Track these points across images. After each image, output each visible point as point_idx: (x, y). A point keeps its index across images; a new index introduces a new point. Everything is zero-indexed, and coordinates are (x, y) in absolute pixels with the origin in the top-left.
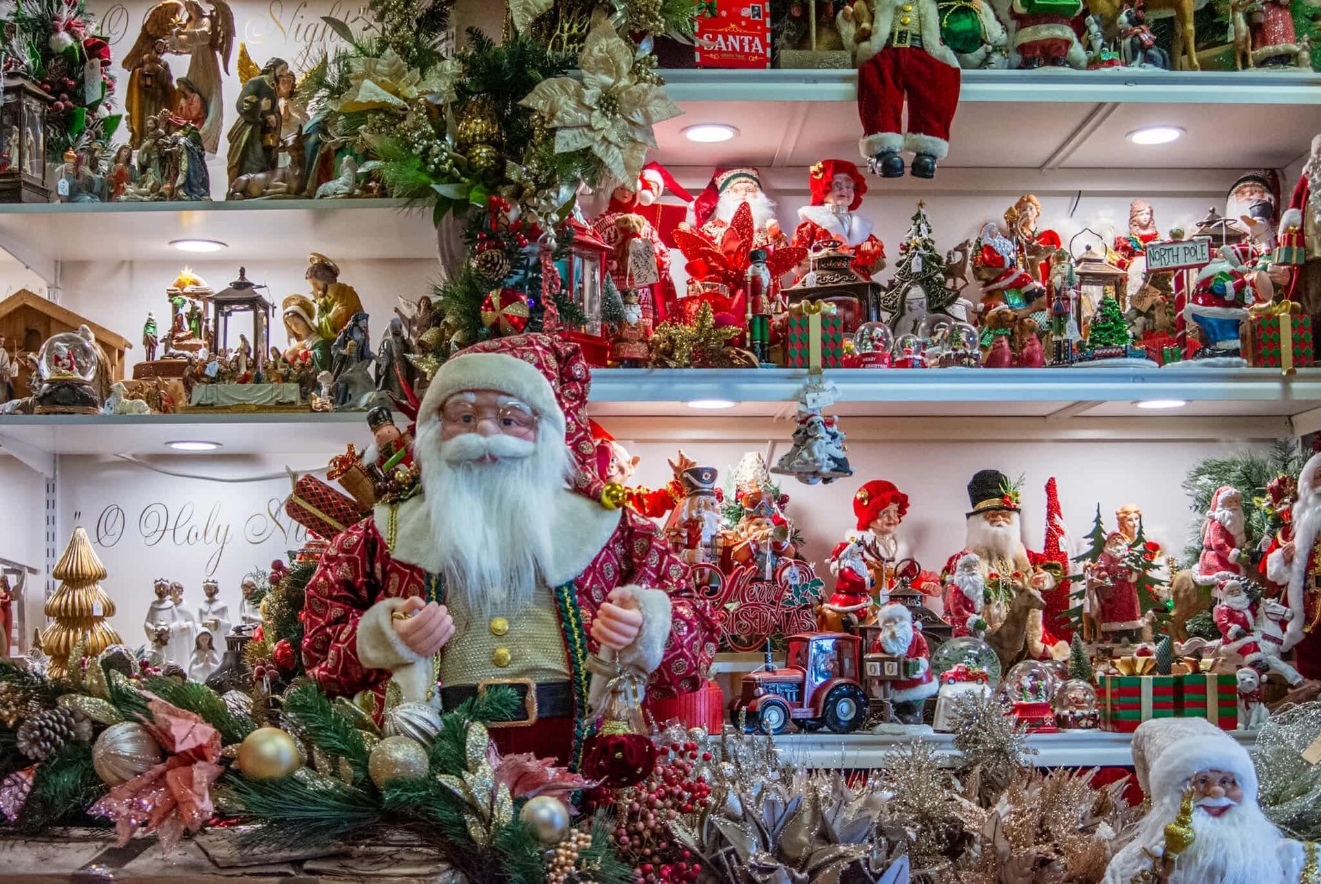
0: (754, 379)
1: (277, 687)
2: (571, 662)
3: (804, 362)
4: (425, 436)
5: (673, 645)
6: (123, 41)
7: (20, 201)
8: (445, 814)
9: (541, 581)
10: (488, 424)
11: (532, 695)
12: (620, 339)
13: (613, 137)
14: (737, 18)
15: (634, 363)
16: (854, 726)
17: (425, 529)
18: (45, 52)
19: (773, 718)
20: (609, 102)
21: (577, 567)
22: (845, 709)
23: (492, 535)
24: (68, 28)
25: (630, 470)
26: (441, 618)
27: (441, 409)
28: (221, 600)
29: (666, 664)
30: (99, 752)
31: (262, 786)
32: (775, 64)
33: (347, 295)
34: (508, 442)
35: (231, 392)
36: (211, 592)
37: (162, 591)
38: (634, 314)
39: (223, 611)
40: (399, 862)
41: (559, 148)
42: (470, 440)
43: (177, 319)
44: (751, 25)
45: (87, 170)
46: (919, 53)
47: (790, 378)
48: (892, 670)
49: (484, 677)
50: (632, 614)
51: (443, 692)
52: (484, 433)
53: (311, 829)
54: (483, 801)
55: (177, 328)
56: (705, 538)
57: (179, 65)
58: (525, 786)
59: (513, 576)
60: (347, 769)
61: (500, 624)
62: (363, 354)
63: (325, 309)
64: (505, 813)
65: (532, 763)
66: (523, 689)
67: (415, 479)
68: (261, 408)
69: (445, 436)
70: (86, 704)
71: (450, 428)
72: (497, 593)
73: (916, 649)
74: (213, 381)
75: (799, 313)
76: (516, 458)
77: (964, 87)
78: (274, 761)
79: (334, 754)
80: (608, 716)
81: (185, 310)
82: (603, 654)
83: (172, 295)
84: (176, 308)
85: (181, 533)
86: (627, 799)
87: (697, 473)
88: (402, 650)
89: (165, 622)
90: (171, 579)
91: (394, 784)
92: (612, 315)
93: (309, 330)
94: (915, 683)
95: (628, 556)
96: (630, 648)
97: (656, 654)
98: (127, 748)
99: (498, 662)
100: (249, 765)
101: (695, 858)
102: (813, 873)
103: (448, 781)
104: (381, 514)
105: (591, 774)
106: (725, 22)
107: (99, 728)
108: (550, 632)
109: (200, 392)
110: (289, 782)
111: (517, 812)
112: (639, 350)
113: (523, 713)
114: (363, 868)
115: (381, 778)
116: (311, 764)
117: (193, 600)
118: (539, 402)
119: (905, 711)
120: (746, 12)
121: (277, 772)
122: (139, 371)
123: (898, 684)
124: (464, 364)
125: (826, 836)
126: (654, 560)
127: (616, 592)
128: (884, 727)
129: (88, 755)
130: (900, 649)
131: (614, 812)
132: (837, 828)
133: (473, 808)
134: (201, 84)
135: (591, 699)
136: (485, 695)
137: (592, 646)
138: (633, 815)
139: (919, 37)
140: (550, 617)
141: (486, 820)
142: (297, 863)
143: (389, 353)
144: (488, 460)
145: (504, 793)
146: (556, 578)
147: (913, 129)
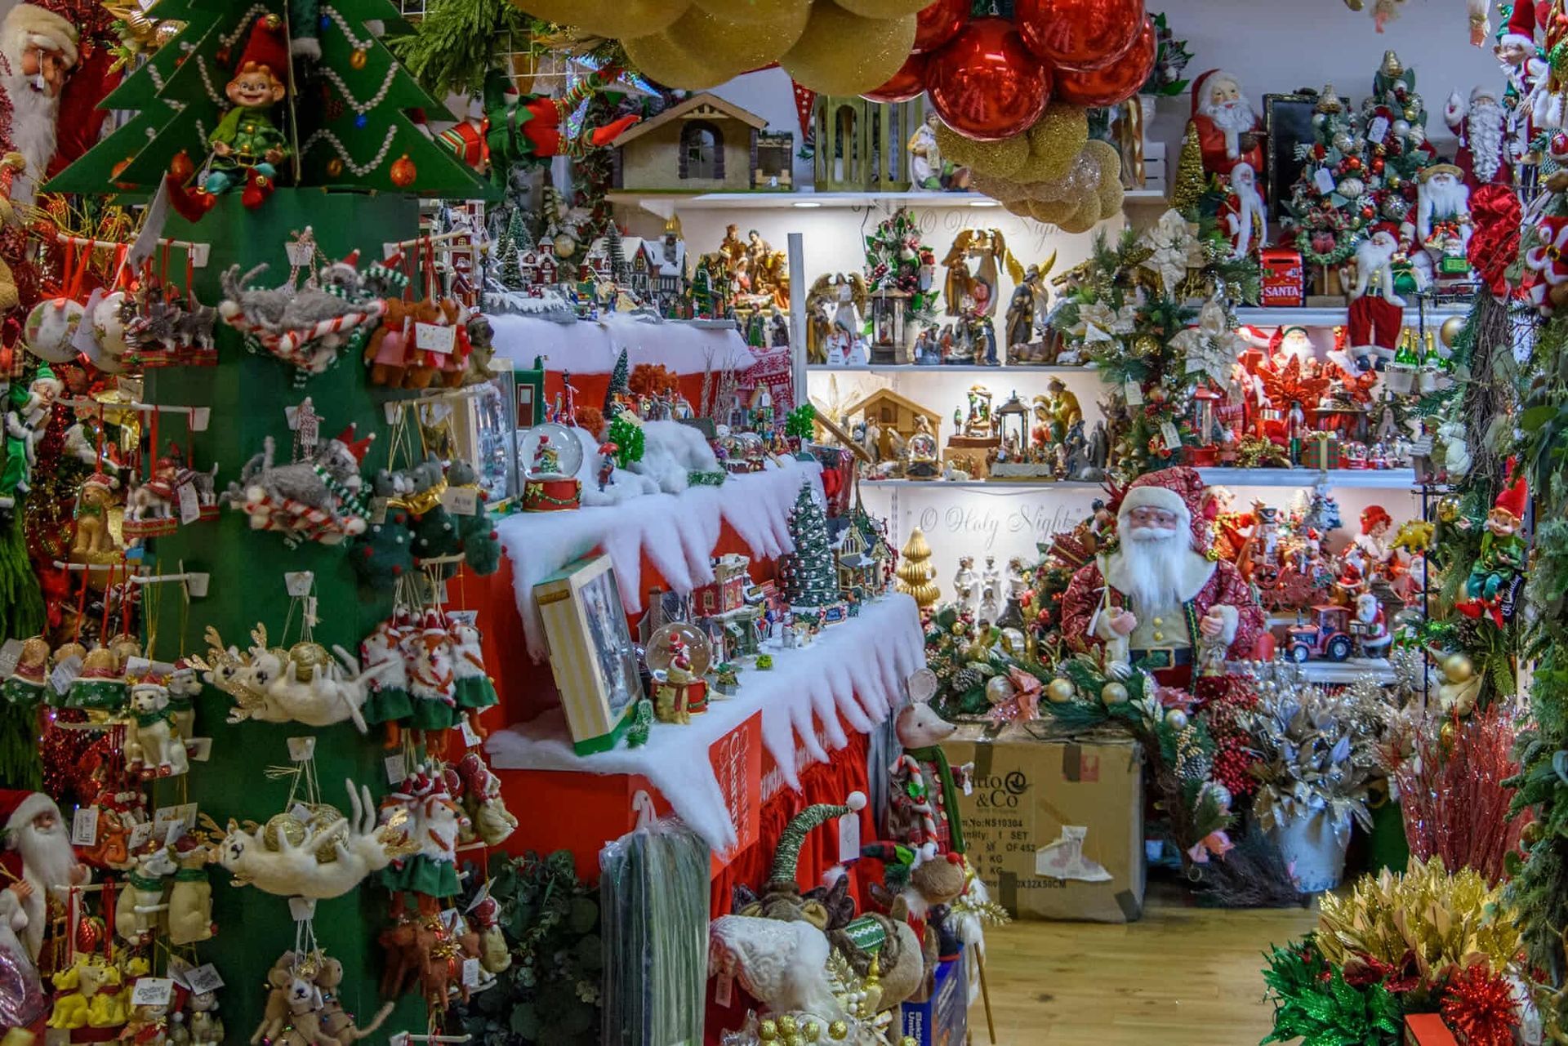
0: (1292, 474)
1: (1042, 636)
2: (1191, 639)
3: (1318, 466)
4: (1122, 523)
5: (1239, 632)
6: (941, 252)
7: (894, 363)
8: (1135, 717)
9: (1177, 600)
10: (1153, 523)
11: (1172, 655)
12: (1221, 450)
13: (1216, 362)
14: (1283, 277)
15: (1228, 464)
16: (1343, 659)
17: (1123, 572)
18: (900, 262)
19: (1300, 654)
20: (1214, 344)
21: (1194, 592)
22: (1340, 649)
23: (1154, 577)
24: (911, 246)
25: (1230, 503)
26: (1131, 619)
27: (1131, 513)
28: (996, 567)
29: (1236, 642)
30: (989, 689)
31: (1057, 704)
32: (1304, 306)
33: (1070, 397)
34: (1162, 532)
35: (1013, 468)
36: (990, 563)
37: (964, 565)
38: (1229, 436)
39: (996, 574)
40: (1115, 737)
41: (1188, 370)
42: (1144, 531)
43: (973, 410)
44: (1292, 281)
45: (930, 341)
46: (1381, 299)
47: (1312, 474)
48: (1364, 630)
49: (1150, 646)
50: (1219, 620)
51: (1132, 653)
52: (1151, 527)
53: (1076, 724)
54: (1150, 711)
55: (972, 416)
56: (1268, 549)
57: (973, 265)
58: (1168, 703)
59: (1164, 596)
60: (1092, 695)
61: (1158, 620)
62: (1082, 443)
63: (1058, 405)
64: (1159, 717)
65: (1171, 691)
66: (1168, 653)
67: (1117, 543)
68: (1029, 479)
69: (1133, 526)
70: (981, 667)
71: (1135, 522)
72: (1157, 606)
73: (1377, 619)
74: (1002, 461)
75: (1315, 438)
76: (1166, 538)
77: (1405, 317)
78: (1062, 694)
79: (1086, 690)
80: (1208, 667)
81: (977, 405)
82: (1205, 638)
83: (970, 396)
84: (972, 403)
85: (970, 526)
86: (1216, 706)
87: (1266, 511)
88: (1113, 633)
89: (968, 584)
90: (965, 556)
91: (1113, 704)
92: (1217, 436)
93: (1049, 416)
94: (1375, 638)
95: (1220, 584)
96: (1219, 635)
97: (1230, 637)
98: (1001, 688)
99: (1157, 639)
100: (1052, 696)
101: (1248, 734)
102: (1302, 744)
103: (1136, 703)
104: (1100, 561)
105: (1199, 695)
106: (1277, 280)
107: (986, 678)
108: (1181, 625)
109: (997, 468)
110: (1069, 703)
111: (1164, 716)
112: (1232, 456)
113: (1168, 664)
114: (1100, 740)
115: (1107, 701)
116: (1076, 694)
117: (979, 567)
118: (1177, 511)
119: (1372, 652)
120: (1289, 273)
121: (1064, 699)
122: (953, 442)
123: (1366, 638)
124: (1140, 493)
125: (1312, 726)
126: (1232, 586)
127: (1212, 609)
128: (1359, 661)
129: (983, 690)
130: (1369, 619)
131: (1210, 711)
132: (1316, 722)
133: (1147, 715)
134: (987, 278)
135: (1200, 657)
136: (1151, 655)
137: (1200, 634)
138: (1219, 713)
139: (1380, 290)
140: (1182, 617)
141: (1151, 720)
142: (1071, 737)
143: (1096, 440)
144: (1152, 540)
145: (1159, 706)
146: (1184, 598)
147: (1377, 343)
